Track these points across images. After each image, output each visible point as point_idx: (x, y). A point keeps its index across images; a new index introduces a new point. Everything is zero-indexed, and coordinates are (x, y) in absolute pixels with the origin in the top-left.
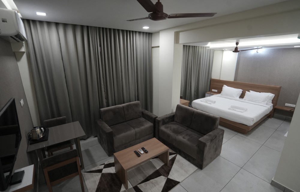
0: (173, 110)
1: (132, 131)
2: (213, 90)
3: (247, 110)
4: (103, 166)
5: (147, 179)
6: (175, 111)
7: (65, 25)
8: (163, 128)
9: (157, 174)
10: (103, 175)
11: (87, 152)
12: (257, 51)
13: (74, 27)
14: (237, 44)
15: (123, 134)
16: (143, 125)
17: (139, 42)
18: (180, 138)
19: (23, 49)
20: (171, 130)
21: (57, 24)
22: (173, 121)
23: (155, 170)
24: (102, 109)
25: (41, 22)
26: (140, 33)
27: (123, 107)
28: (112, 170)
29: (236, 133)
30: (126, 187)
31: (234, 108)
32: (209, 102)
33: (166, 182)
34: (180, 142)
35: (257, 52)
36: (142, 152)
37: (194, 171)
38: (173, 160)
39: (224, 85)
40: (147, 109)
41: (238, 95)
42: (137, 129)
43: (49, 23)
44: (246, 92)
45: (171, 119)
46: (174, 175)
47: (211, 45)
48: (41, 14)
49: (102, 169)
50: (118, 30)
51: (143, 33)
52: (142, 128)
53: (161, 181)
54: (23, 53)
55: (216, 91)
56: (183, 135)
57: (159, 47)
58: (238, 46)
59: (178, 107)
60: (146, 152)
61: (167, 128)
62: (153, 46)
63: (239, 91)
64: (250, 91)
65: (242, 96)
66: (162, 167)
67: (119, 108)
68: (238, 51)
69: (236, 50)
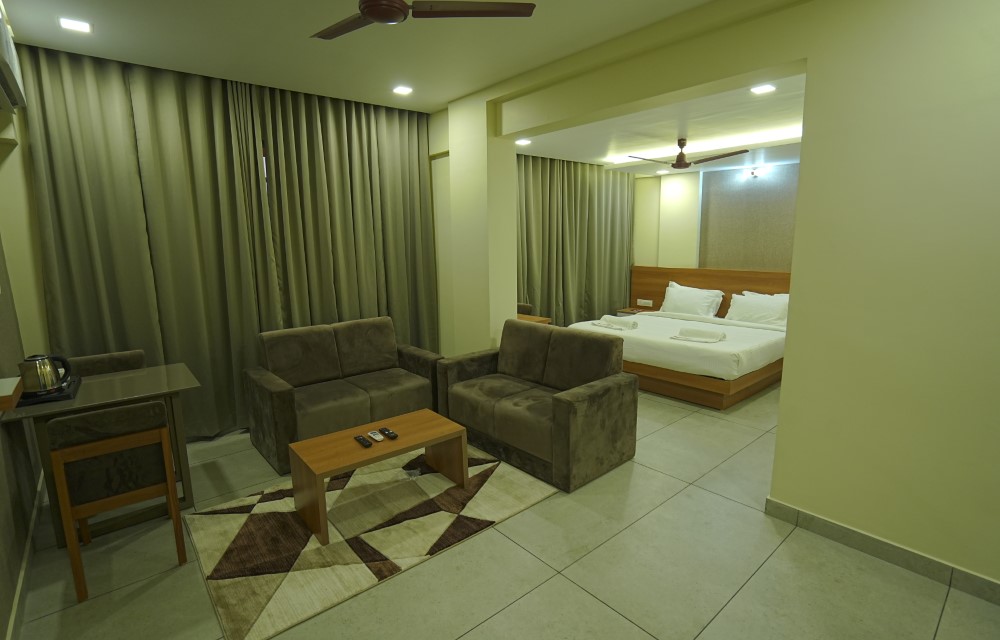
0: (494, 340)
1: (361, 398)
2: (641, 302)
3: (725, 337)
4: (259, 497)
5: (395, 520)
6: (498, 345)
7: (154, 74)
8: (458, 388)
9: (429, 508)
10: (252, 518)
11: (212, 469)
12: (753, 173)
13: (183, 79)
14: (682, 143)
15: (331, 404)
16: (396, 384)
17: (389, 141)
18: (507, 405)
19: (12, 133)
20: (481, 389)
21: (126, 68)
22: (495, 371)
23: (425, 499)
24: (264, 334)
25: (76, 59)
26: (389, 110)
27: (336, 331)
28: (286, 505)
29: (696, 408)
31: (685, 334)
32: (615, 326)
33: (453, 525)
34: (507, 420)
35: (756, 177)
36: (379, 437)
37: (543, 497)
38: (483, 478)
39: (671, 283)
40: (418, 344)
41: (709, 306)
42: (374, 394)
43: (100, 64)
44: (734, 295)
45: (488, 364)
46: (475, 509)
47: (616, 157)
48: (76, 26)
49: (254, 505)
50: (321, 99)
51: (401, 112)
52: (394, 389)
53: (441, 522)
54: (12, 144)
55: (649, 303)
56: (516, 400)
57: (446, 154)
58: (687, 150)
59: (510, 329)
60: (391, 437)
61: (466, 387)
62: (433, 152)
63: (715, 296)
64: (744, 292)
65: (722, 311)
66: (447, 493)
67: (319, 334)
68: (687, 165)
69: (680, 163)
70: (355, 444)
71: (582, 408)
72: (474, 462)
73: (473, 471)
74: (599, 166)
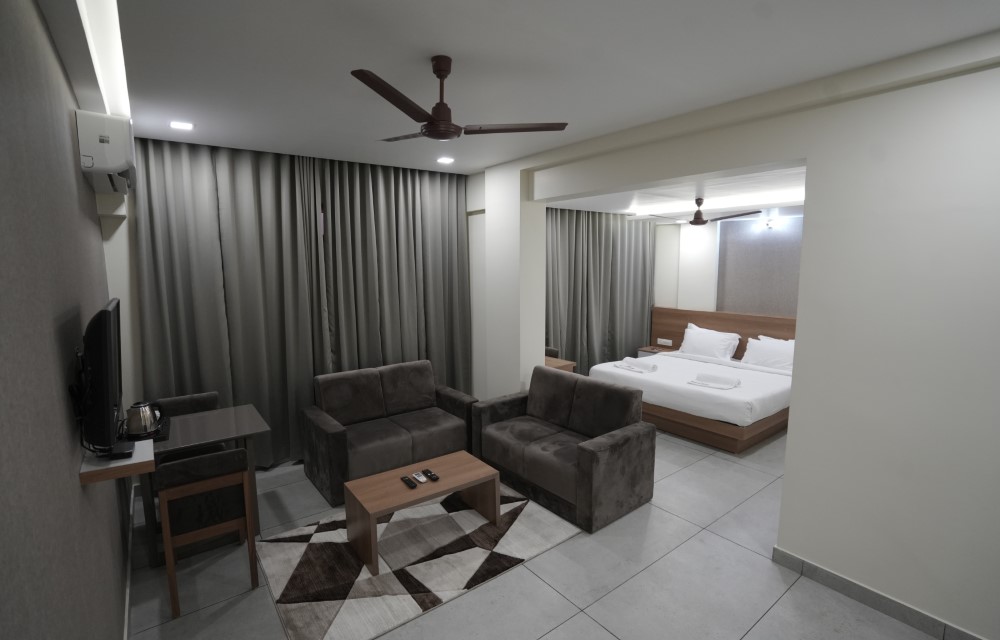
0: (524, 384)
1: (403, 438)
2: (661, 341)
3: (739, 383)
4: (315, 527)
5: (436, 554)
6: (528, 387)
7: (235, 153)
8: (491, 430)
9: (465, 543)
10: (311, 547)
11: (273, 498)
12: (768, 225)
13: (258, 157)
14: (699, 202)
15: (377, 444)
16: (435, 424)
17: (431, 199)
18: (535, 449)
19: (123, 210)
20: (512, 432)
21: (214, 150)
22: (524, 413)
23: (461, 535)
24: (320, 377)
25: (175, 145)
26: (432, 174)
27: (381, 374)
28: (340, 536)
29: (712, 451)
30: (375, 572)
31: (704, 379)
32: (636, 369)
33: (487, 561)
34: (536, 463)
35: (770, 227)
36: (423, 479)
37: (567, 536)
38: (514, 515)
39: (690, 325)
40: (453, 383)
41: (726, 348)
42: (416, 433)
43: (194, 148)
44: (750, 339)
45: (516, 407)
46: (507, 546)
47: (639, 208)
48: (181, 127)
49: (311, 535)
50: (374, 167)
51: (443, 175)
52: (434, 429)
53: (476, 558)
54: (122, 218)
55: (669, 342)
56: (544, 444)
57: (483, 211)
58: (702, 208)
59: (539, 375)
60: (433, 479)
61: (499, 429)
62: (469, 210)
63: (732, 339)
64: (760, 337)
65: (739, 354)
66: (481, 529)
67: (367, 377)
68: (704, 222)
69: (698, 220)
70: (402, 485)
71: (604, 457)
72: (506, 500)
73: (505, 509)
74: (623, 215)
